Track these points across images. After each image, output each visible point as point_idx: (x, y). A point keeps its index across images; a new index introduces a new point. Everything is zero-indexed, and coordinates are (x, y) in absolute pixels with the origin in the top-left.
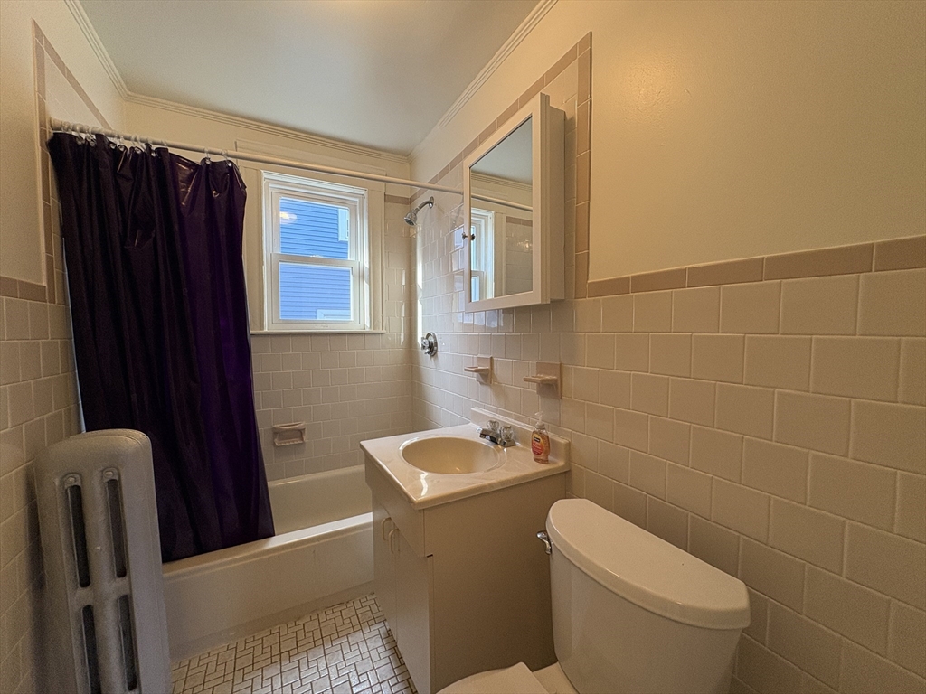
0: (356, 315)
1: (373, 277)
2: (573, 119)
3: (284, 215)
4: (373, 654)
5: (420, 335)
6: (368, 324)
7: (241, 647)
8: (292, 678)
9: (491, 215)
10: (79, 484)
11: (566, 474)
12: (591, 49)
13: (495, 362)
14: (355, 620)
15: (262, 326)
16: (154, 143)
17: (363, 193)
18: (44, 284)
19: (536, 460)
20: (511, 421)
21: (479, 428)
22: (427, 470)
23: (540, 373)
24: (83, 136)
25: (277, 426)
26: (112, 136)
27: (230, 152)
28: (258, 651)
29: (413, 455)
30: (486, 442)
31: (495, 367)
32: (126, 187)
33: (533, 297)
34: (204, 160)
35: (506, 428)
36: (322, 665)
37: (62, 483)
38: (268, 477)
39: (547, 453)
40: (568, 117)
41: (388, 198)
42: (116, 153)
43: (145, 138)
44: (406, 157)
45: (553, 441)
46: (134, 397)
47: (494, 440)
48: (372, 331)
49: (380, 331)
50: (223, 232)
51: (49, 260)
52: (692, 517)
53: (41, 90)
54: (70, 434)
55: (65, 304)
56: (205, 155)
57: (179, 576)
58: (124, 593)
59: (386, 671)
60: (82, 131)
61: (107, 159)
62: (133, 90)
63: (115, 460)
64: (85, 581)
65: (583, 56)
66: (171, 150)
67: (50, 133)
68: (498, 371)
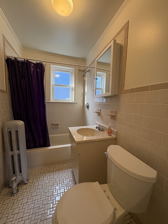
0: (71, 99)
1: (75, 89)
2: (123, 46)
3: (57, 75)
4: (69, 175)
5: (86, 103)
6: (74, 101)
7: (42, 169)
8: (52, 177)
9: (105, 74)
10: (10, 131)
11: (116, 139)
12: (128, 26)
13: (101, 111)
14: (66, 167)
15: (50, 101)
16: (26, 59)
17: (73, 69)
18: (5, 90)
19: (109, 135)
20: (104, 125)
21: (96, 126)
22: (85, 136)
23: (111, 113)
24: (12, 58)
25: (53, 123)
26: (18, 58)
27: (41, 60)
28: (46, 170)
29: (79, 131)
30: (97, 130)
31: (101, 112)
32: (20, 69)
33: (109, 94)
34: (36, 62)
35: (102, 127)
36: (58, 175)
37: (8, 130)
38: (49, 134)
39: (111, 133)
40: (122, 45)
41: (79, 70)
42: (19, 62)
43: (24, 58)
44: (84, 60)
45: (113, 131)
46: (22, 114)
47: (99, 130)
48: (75, 102)
49: (76, 102)
50: (40, 79)
51: (6, 85)
52: (147, 153)
53: (4, 49)
54: (10, 120)
55: (10, 94)
56: (36, 61)
57: (31, 152)
58: (19, 153)
59: (71, 179)
60: (12, 57)
61: (16, 63)
62: (25, 48)
63: (17, 127)
64: (12, 150)
65: (126, 27)
66: (29, 60)
67: (6, 58)
68: (102, 113)
